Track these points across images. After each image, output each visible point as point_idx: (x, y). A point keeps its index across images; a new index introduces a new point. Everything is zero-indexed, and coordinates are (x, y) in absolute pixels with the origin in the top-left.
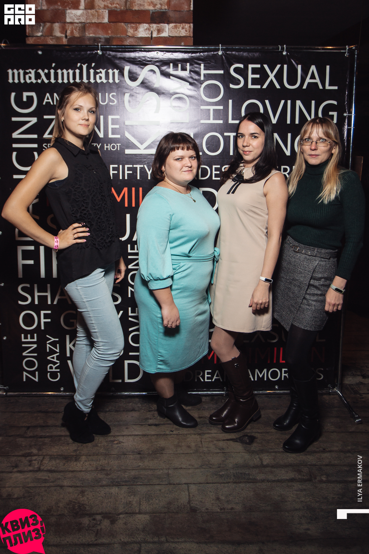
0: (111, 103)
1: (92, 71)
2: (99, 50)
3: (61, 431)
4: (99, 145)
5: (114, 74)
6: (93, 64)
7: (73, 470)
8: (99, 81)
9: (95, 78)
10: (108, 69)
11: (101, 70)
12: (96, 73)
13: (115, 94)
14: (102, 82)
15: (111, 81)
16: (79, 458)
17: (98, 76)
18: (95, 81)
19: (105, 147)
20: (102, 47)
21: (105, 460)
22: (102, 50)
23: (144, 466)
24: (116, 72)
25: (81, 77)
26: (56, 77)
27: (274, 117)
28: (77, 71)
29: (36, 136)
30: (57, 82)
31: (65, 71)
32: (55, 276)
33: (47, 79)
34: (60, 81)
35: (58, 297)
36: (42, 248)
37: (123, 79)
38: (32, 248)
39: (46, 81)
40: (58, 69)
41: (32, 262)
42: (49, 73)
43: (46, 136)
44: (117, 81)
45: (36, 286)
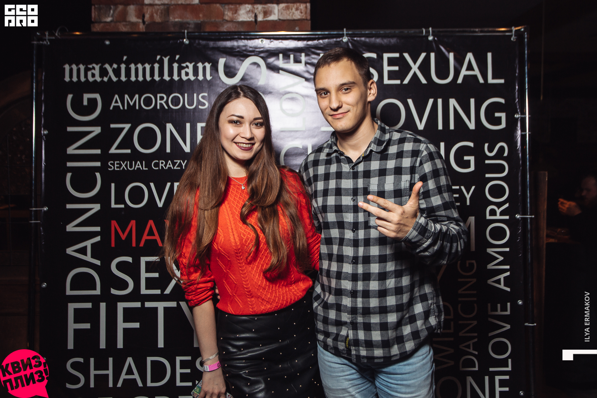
0: (200, 107)
1: (175, 65)
2: (185, 38)
4: (183, 163)
5: (204, 68)
6: (177, 57)
8: (184, 78)
9: (179, 74)
10: (197, 63)
11: (188, 64)
12: (180, 69)
13: (206, 94)
14: (189, 79)
15: (201, 77)
17: (183, 72)
18: (179, 78)
20: (189, 34)
22: (188, 38)
24: (208, 66)
25: (161, 73)
26: (128, 74)
27: (421, 121)
28: (156, 66)
29: (98, 152)
30: (129, 80)
31: (140, 66)
32: (120, 345)
33: (116, 77)
34: (133, 79)
35: (123, 376)
36: (103, 306)
37: (216, 75)
38: (89, 305)
39: (115, 79)
40: (130, 64)
41: (87, 326)
42: (119, 68)
43: (113, 151)
44: (209, 77)
45: (92, 360)
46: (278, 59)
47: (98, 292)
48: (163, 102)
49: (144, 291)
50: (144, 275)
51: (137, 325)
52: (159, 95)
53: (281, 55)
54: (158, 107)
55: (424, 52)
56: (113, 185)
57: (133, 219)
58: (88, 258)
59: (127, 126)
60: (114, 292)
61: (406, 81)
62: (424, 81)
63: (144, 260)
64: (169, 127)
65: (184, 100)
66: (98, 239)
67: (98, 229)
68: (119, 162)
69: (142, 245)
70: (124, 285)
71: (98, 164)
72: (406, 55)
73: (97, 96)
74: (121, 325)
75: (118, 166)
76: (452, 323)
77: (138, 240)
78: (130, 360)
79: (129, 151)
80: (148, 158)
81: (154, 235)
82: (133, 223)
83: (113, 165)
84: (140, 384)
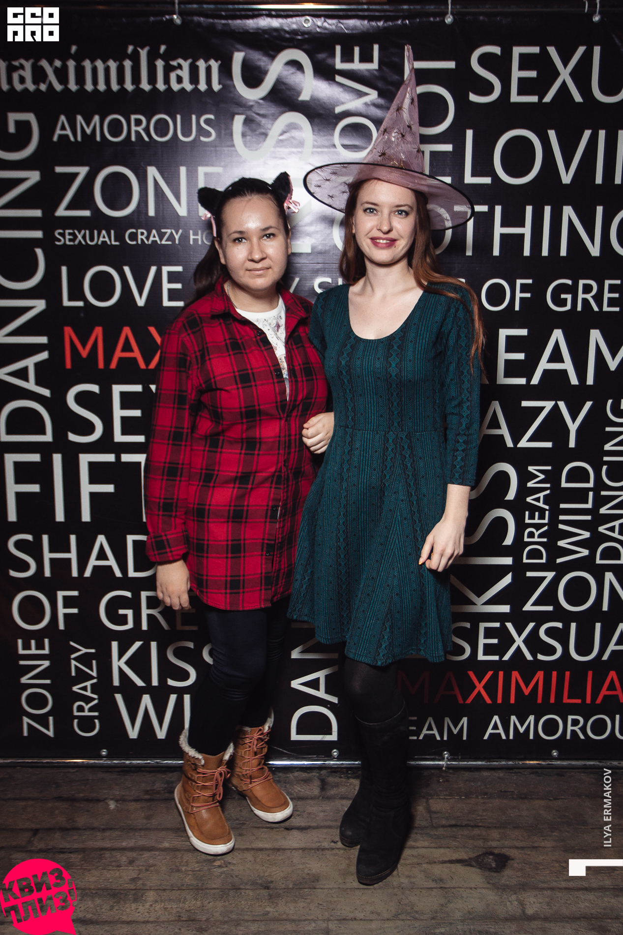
0: (202, 139)
1: (160, 64)
2: (175, 14)
3: (103, 839)
4: (177, 234)
5: (209, 70)
6: (163, 48)
7: (129, 920)
8: (175, 87)
9: (167, 81)
10: (195, 59)
11: (181, 61)
12: (168, 69)
14: (183, 89)
15: (202, 87)
16: (142, 896)
17: (173, 76)
18: (167, 86)
19: (192, 237)
20: (183, 6)
21: (196, 899)
22: (181, 14)
23: (276, 914)
24: (215, 65)
25: (136, 79)
26: (80, 80)
27: (567, 169)
28: (128, 64)
29: (38, 213)
30: (82, 90)
31: (99, 64)
32: (86, 516)
33: (61, 83)
34: (89, 87)
35: (93, 562)
36: (57, 459)
37: (229, 82)
38: (36, 458)
39: (58, 87)
40: (83, 60)
41: (35, 488)
42: (65, 68)
43: (61, 212)
44: (216, 87)
45: (45, 538)
46: (333, 55)
47: (48, 437)
48: (140, 129)
49: (119, 437)
50: (118, 413)
51: (109, 488)
52: (133, 117)
53: (338, 49)
54: (133, 138)
55: (583, 45)
56: (64, 269)
57: (99, 325)
58: (31, 385)
59: (83, 171)
60: (72, 437)
61: (548, 99)
62: (578, 98)
63: (117, 390)
64: (152, 172)
65: (175, 125)
66: (44, 355)
67: (43, 340)
68: (71, 231)
69: (113, 365)
70: (88, 428)
71: (38, 234)
72: (552, 51)
73: (30, 117)
74: (87, 488)
75: (71, 237)
76: (591, 494)
77: (108, 359)
78: (101, 539)
79: (87, 213)
80: (118, 226)
81: (131, 350)
82: (98, 331)
83: (63, 235)
84: (118, 574)
